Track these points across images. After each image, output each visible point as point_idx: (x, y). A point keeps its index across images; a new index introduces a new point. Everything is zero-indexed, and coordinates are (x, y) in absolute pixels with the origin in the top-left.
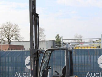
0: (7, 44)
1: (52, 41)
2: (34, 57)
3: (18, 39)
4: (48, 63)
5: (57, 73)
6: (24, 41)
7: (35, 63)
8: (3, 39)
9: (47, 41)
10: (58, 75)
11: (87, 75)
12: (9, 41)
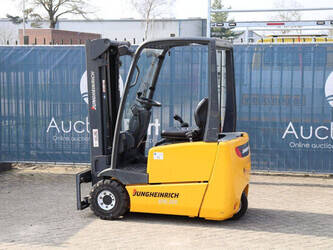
0: (46, 26)
1: (199, 19)
2: (100, 68)
3: (81, 13)
4: (153, 89)
5: (181, 122)
6: (105, 19)
7: (104, 87)
8: (31, 10)
9: (180, 21)
10: (183, 130)
11: (287, 131)
12: (51, 18)
